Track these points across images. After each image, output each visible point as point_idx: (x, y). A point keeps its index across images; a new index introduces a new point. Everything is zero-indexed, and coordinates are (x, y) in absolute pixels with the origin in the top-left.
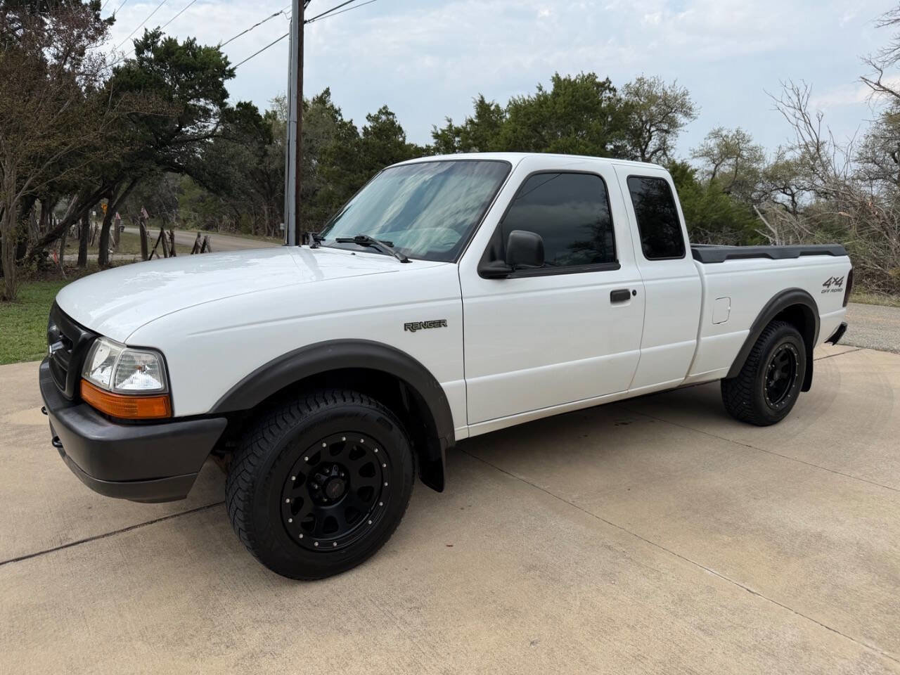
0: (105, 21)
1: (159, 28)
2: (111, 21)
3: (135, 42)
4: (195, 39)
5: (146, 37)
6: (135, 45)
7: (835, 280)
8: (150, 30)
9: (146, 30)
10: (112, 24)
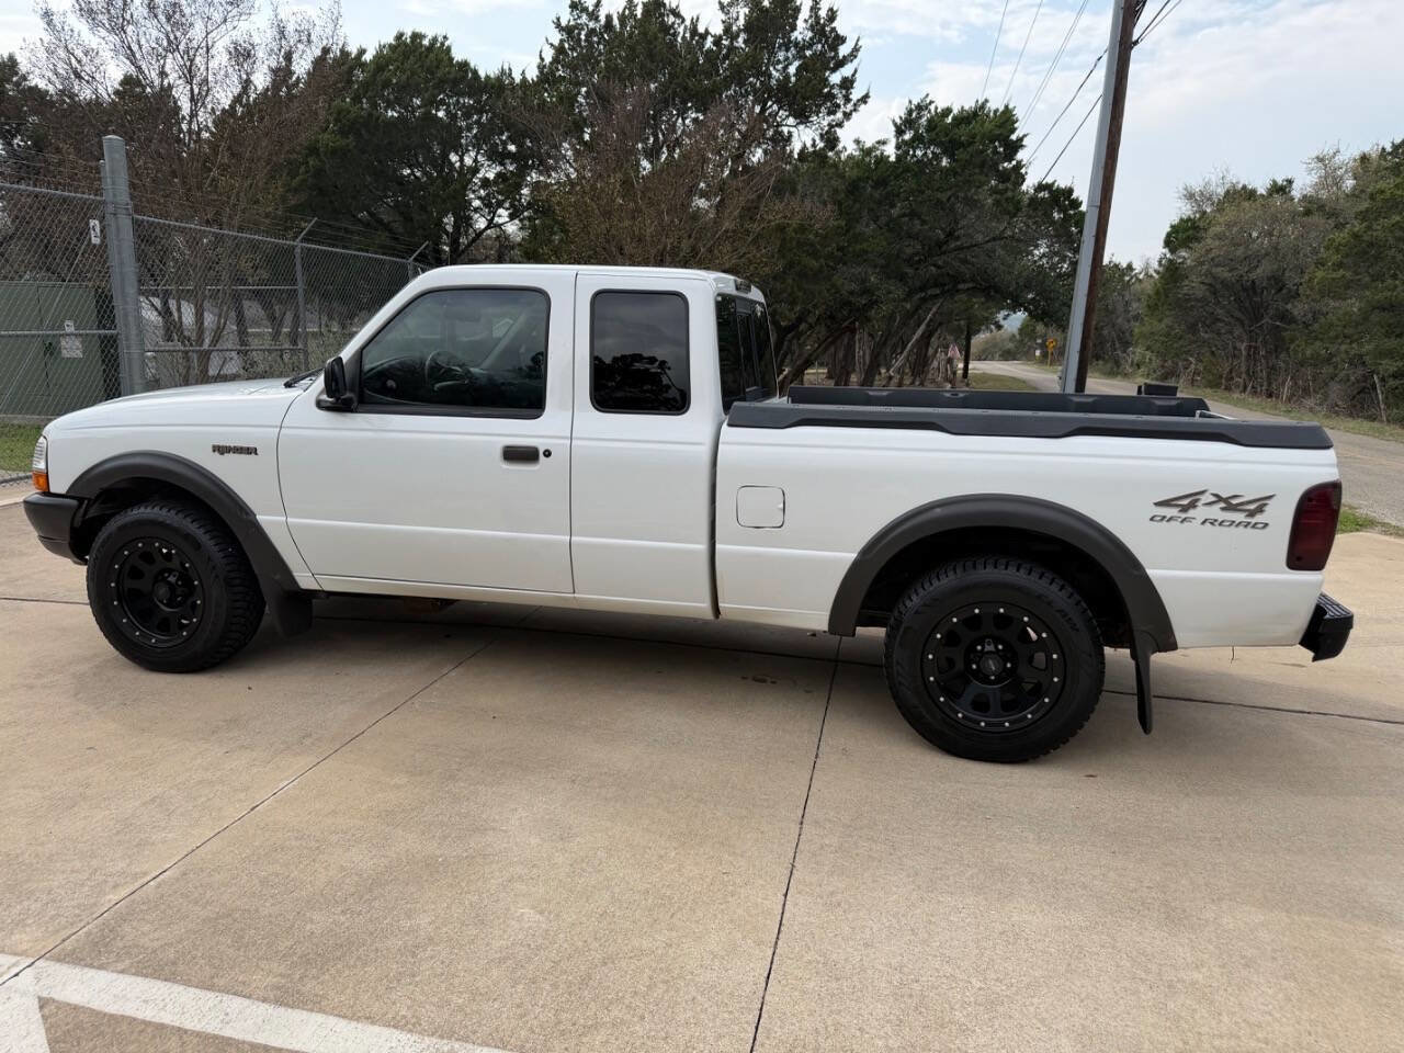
0: (858, 101)
1: (927, 95)
2: (864, 99)
3: (894, 121)
4: (986, 101)
5: (910, 112)
6: (895, 124)
7: (1219, 499)
8: (915, 102)
9: (910, 102)
10: (865, 102)
